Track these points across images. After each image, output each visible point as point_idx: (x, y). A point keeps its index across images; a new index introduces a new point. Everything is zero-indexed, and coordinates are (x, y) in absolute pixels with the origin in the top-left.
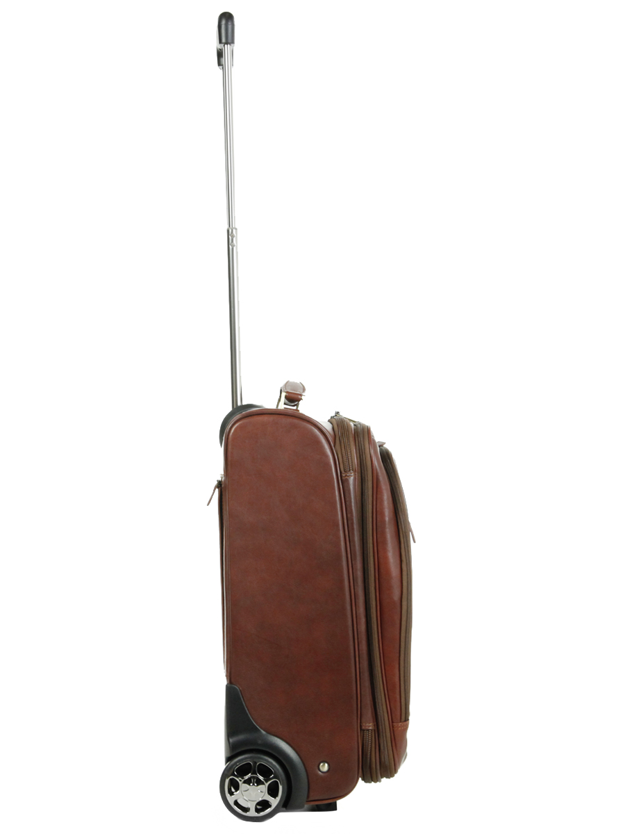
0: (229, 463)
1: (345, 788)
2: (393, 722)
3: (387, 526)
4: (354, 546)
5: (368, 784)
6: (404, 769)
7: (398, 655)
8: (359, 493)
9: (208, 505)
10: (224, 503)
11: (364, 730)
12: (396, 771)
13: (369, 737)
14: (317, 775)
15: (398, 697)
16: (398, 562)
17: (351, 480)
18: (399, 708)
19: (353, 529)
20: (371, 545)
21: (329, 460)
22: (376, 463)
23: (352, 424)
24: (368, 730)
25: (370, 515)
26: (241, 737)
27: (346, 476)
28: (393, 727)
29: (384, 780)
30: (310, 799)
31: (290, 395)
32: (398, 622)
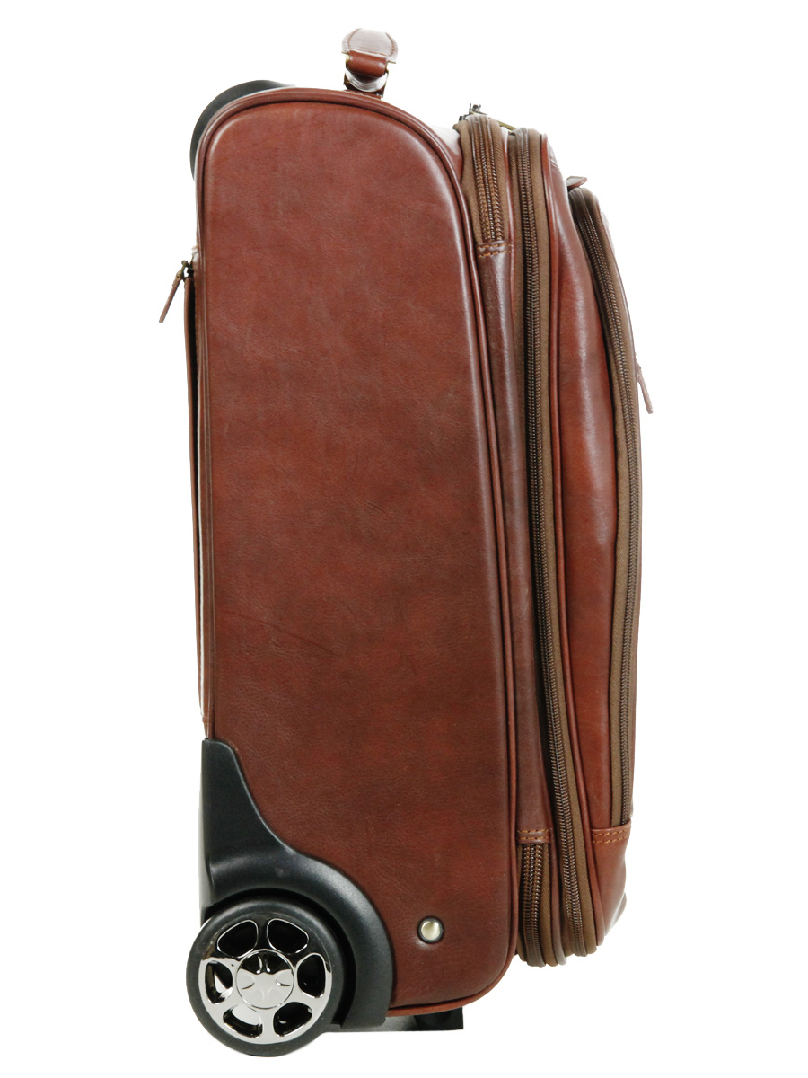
0: (209, 219)
1: (481, 977)
2: (591, 827)
3: (584, 371)
4: (506, 418)
5: (536, 969)
6: (618, 935)
7: (607, 672)
8: (517, 294)
9: (162, 320)
10: (198, 317)
11: (524, 846)
12: (598, 940)
13: (539, 864)
14: (415, 948)
15: (605, 768)
16: (609, 455)
17: (499, 261)
18: (606, 794)
19: (503, 378)
20: (546, 417)
21: (448, 213)
22: (558, 221)
23: (505, 132)
24: (535, 845)
25: (545, 345)
26: (237, 862)
27: (487, 251)
28: (592, 838)
29: (572, 959)
30: (396, 1005)
31: (362, 60)
32: (606, 596)
